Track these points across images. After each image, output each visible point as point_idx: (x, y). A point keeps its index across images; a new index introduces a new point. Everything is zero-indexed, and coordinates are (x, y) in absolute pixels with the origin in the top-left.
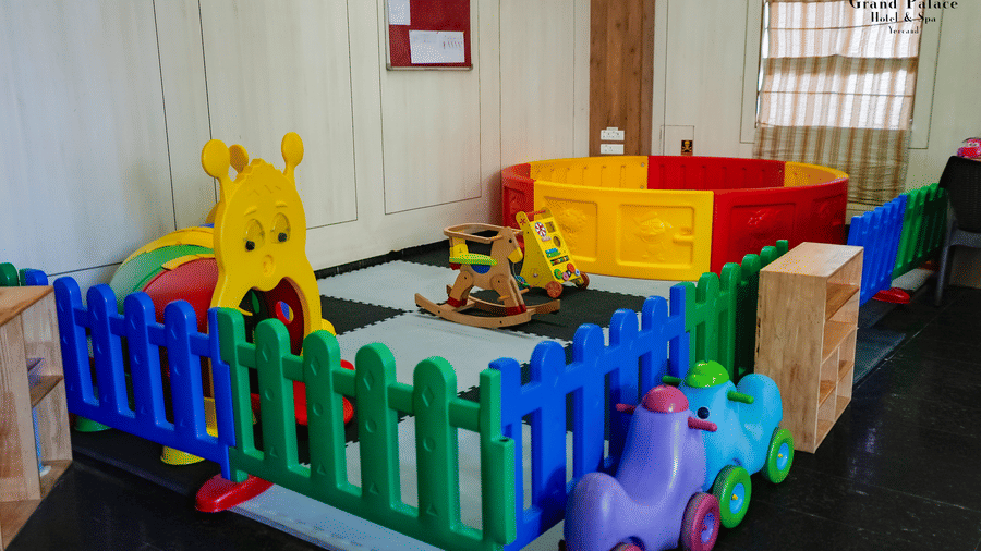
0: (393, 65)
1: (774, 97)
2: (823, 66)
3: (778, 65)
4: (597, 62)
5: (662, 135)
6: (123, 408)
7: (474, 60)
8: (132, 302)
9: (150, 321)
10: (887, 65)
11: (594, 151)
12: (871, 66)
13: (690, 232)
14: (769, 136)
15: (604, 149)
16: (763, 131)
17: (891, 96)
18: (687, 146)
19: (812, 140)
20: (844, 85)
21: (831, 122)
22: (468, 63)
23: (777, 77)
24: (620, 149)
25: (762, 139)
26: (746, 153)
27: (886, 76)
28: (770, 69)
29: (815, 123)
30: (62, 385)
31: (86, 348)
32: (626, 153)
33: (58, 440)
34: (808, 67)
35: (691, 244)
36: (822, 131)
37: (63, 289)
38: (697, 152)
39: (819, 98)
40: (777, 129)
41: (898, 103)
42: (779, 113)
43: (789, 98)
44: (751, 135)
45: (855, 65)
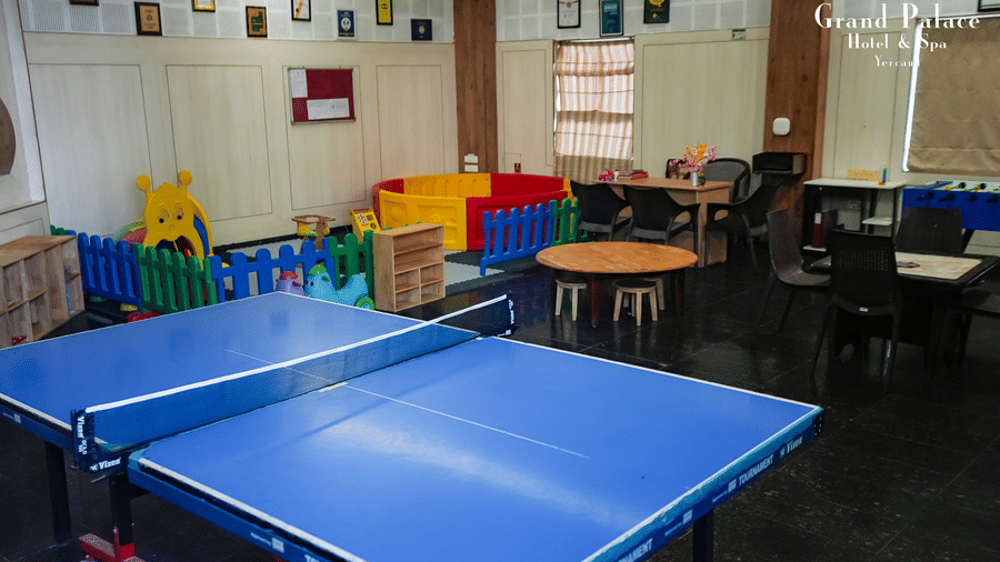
0: (295, 120)
1: (563, 136)
2: (589, 116)
3: (565, 115)
4: (461, 111)
5: (504, 158)
6: (105, 288)
7: (357, 114)
8: (119, 245)
9: (126, 252)
10: (622, 118)
11: (462, 170)
12: (614, 119)
13: (454, 221)
14: (561, 162)
15: (467, 168)
16: (558, 158)
17: (624, 138)
18: (518, 167)
19: (584, 164)
20: (600, 130)
21: (593, 154)
22: (352, 117)
23: (565, 124)
24: (475, 168)
25: (557, 163)
26: (549, 173)
27: (622, 125)
28: (560, 120)
29: (585, 154)
30: (80, 277)
31: (89, 258)
32: (479, 172)
33: (79, 300)
34: (581, 117)
35: (455, 229)
36: (588, 159)
37: (81, 237)
38: (524, 171)
39: (587, 137)
40: (565, 157)
41: (627, 142)
42: (567, 147)
43: (572, 136)
44: (551, 161)
45: (606, 118)
